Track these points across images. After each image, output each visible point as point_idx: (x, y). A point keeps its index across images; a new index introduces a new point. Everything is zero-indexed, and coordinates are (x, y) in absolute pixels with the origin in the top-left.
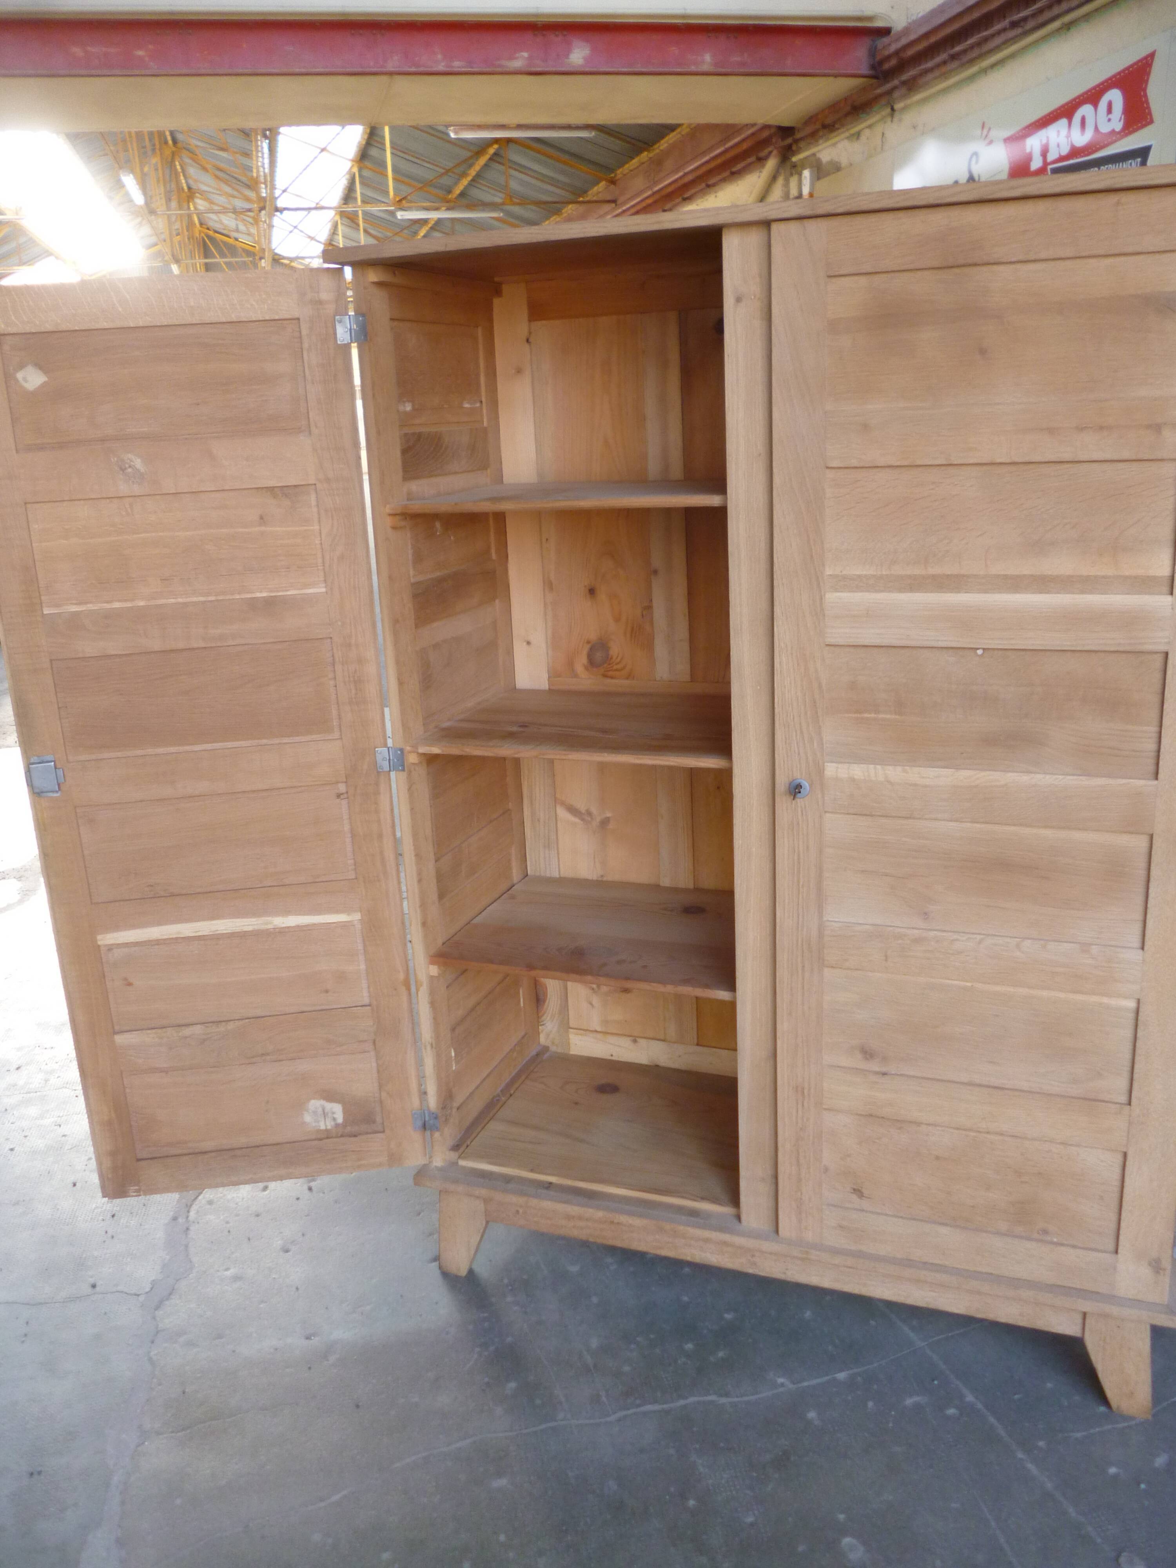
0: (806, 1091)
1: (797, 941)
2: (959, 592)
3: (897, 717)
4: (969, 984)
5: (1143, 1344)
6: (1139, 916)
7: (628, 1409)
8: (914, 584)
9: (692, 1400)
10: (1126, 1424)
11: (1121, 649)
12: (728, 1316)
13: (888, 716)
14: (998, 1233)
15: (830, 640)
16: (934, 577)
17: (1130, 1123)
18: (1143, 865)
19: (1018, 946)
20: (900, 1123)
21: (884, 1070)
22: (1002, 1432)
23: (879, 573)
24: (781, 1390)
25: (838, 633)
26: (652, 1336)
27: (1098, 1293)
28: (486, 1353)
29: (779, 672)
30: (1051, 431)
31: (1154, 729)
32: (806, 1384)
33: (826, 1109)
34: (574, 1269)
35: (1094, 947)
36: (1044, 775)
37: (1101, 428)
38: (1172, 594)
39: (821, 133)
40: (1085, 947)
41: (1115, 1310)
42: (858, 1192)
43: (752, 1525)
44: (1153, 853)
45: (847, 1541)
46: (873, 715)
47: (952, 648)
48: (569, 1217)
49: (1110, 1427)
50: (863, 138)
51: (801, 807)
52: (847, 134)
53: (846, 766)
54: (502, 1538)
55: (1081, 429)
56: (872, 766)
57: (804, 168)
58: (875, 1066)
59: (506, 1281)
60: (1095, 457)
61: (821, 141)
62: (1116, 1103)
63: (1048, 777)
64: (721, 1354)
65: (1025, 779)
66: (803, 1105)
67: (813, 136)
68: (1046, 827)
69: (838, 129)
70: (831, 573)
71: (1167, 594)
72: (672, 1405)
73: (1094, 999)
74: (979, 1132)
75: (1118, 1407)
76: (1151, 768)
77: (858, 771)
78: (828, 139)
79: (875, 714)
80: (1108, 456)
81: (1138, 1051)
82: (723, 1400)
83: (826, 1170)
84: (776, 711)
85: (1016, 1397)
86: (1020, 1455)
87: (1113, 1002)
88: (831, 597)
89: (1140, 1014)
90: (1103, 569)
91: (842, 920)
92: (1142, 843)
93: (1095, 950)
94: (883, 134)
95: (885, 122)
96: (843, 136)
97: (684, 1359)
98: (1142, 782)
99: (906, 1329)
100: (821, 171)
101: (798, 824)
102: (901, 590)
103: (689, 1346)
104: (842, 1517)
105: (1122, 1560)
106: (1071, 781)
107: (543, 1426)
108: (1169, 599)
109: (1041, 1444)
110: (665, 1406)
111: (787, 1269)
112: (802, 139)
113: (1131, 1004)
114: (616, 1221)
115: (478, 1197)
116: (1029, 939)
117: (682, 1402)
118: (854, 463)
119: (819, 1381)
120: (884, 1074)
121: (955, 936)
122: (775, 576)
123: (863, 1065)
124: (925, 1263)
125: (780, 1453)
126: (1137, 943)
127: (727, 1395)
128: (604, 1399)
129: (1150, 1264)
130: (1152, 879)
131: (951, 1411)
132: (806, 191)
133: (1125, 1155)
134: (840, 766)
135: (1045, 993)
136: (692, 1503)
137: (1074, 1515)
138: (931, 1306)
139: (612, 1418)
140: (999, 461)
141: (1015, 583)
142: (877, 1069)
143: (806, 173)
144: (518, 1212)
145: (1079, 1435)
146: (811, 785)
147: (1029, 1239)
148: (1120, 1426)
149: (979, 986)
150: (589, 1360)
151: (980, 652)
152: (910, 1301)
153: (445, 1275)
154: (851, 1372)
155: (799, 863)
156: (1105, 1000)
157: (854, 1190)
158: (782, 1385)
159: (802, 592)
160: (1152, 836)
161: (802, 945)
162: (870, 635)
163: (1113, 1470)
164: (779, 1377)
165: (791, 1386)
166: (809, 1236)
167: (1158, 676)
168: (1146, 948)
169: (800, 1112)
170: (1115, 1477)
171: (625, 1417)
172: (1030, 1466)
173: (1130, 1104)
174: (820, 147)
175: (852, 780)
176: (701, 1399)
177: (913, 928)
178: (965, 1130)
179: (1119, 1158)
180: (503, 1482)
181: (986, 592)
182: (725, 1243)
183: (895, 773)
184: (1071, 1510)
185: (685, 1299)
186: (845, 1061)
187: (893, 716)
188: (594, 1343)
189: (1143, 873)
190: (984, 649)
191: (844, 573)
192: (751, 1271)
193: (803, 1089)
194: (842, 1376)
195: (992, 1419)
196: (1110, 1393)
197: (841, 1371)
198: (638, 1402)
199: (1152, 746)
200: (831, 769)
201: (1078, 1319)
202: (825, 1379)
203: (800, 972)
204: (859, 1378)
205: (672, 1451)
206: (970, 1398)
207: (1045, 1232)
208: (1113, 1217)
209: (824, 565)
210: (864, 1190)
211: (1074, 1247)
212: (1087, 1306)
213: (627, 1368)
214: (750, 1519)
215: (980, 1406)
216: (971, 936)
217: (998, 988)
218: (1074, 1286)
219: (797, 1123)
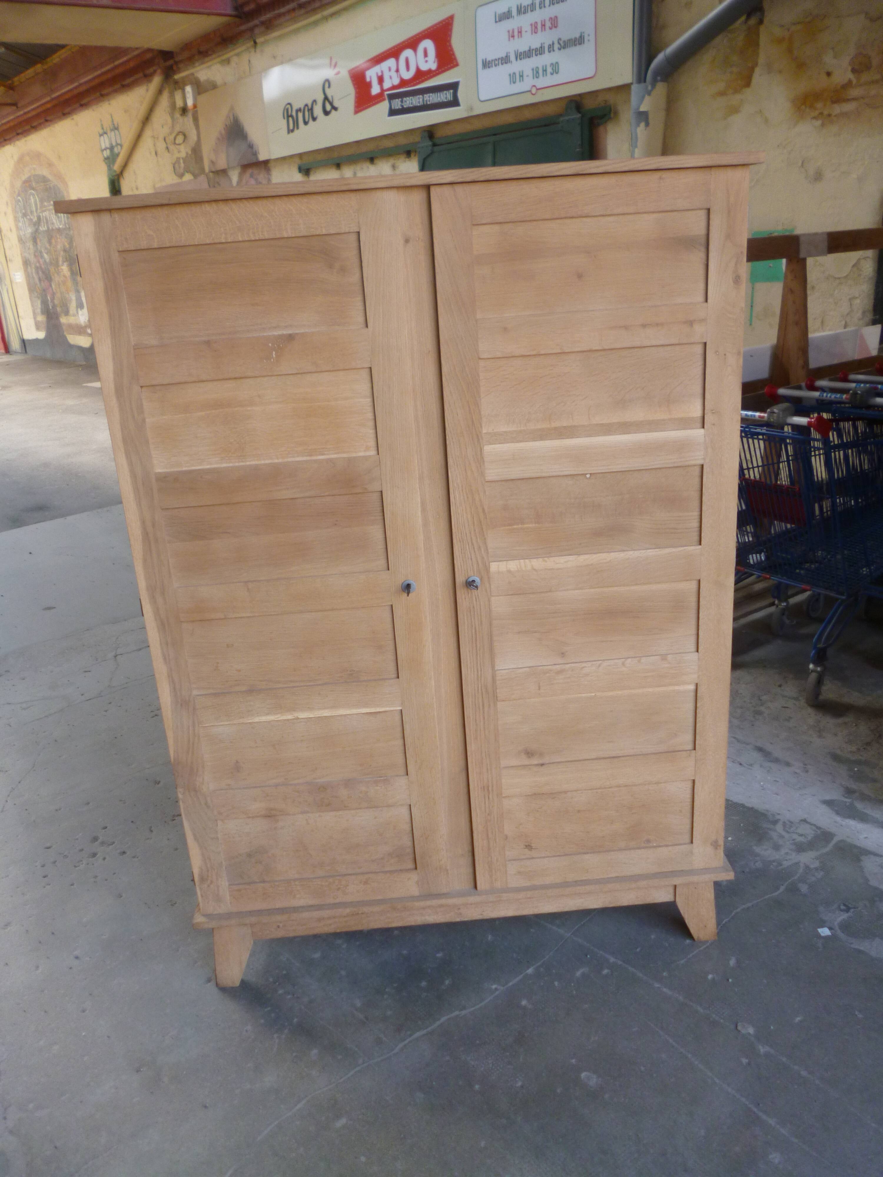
0: (490, 789)
1: (478, 688)
2: (573, 438)
3: (537, 525)
4: (593, 694)
5: (710, 895)
6: (693, 631)
7: (405, 1040)
8: (542, 435)
9: (443, 1019)
10: (705, 946)
11: (676, 465)
12: (440, 955)
13: (530, 525)
14: (620, 850)
15: (488, 478)
16: (555, 429)
17: (696, 761)
18: (694, 599)
19: (623, 664)
20: (553, 795)
21: (541, 762)
22: (640, 975)
23: (519, 429)
24: (497, 993)
25: (492, 473)
26: (395, 985)
27: (682, 871)
28: (284, 1036)
29: (454, 504)
30: (626, 328)
31: (696, 514)
32: (510, 984)
33: (504, 797)
34: (317, 955)
35: (669, 656)
36: (633, 552)
37: (657, 325)
38: (703, 427)
39: (196, 57)
40: (664, 657)
41: (695, 879)
42: (529, 847)
43: (522, 1087)
44: (701, 591)
45: (583, 1075)
46: (520, 526)
47: (571, 475)
48: (319, 920)
49: (697, 951)
50: (233, 64)
51: (475, 595)
52: (219, 60)
53: (505, 563)
54: (363, 1159)
55: (644, 326)
56: (522, 561)
57: (185, 85)
58: (535, 761)
59: (271, 980)
60: (654, 343)
61: (197, 64)
62: (686, 751)
63: (636, 552)
64: (447, 982)
65: (622, 555)
66: (489, 798)
67: (191, 60)
68: (636, 584)
69: (210, 55)
70: (485, 432)
71: (700, 428)
72: (432, 1027)
73: (671, 688)
74: (605, 788)
75: (698, 937)
76: (696, 538)
77: (513, 565)
78: (203, 63)
79: (521, 525)
80: (661, 343)
81: (698, 715)
82: (463, 1012)
83: (506, 837)
84: (454, 531)
85: (638, 950)
86: (657, 985)
87: (682, 688)
88: (487, 448)
89: (698, 692)
90: (660, 415)
91: (507, 668)
92: (694, 585)
93: (670, 657)
94: (249, 61)
95: (250, 52)
96: (215, 61)
97: (425, 994)
98: (693, 548)
99: (554, 928)
100: (200, 88)
101: (474, 607)
102: (534, 440)
103: (424, 984)
104: (573, 1061)
105: (739, 1028)
106: (651, 553)
107: (352, 1073)
108: (702, 431)
109: (665, 974)
110: (429, 1029)
111: (483, 911)
112: (181, 61)
113: (692, 687)
114: (360, 912)
115: (245, 925)
116: (629, 658)
117: (438, 1023)
118: (499, 355)
119: (518, 979)
120: (542, 765)
121: (584, 665)
122: (447, 437)
123: (526, 762)
124: (576, 882)
125: (517, 1034)
126: (693, 648)
127: (464, 1008)
128: (384, 1039)
129: (711, 844)
130: (701, 607)
131: (605, 971)
132: (190, 103)
133: (694, 781)
134: (501, 563)
135: (640, 691)
136: (477, 1087)
137: (702, 1011)
138: (581, 908)
139: (397, 1050)
140: (594, 348)
141: (608, 429)
142: (536, 762)
143: (188, 89)
144: (278, 927)
145: (682, 962)
146: (481, 579)
147: (639, 848)
148: (702, 948)
149: (598, 694)
150: (361, 1016)
151: (588, 476)
152: (566, 909)
153: (223, 989)
154: (534, 967)
155: (476, 634)
156: (677, 688)
157: (526, 846)
158: (496, 989)
159: (467, 447)
160: (699, 581)
161: (482, 690)
162: (516, 472)
163: (710, 977)
164: (492, 985)
165: (502, 988)
166: (498, 885)
167: (697, 480)
168: (699, 651)
169: (487, 803)
170: (713, 979)
171: (405, 1046)
172: (665, 990)
173: (695, 749)
174: (198, 68)
175: (509, 571)
176: (448, 1017)
177: (555, 665)
178: (596, 789)
179: (689, 785)
180: (343, 1121)
181: (590, 436)
182: (441, 906)
183: (537, 563)
184: (699, 1009)
185: (405, 952)
186: (514, 762)
187: (534, 525)
188: (358, 1003)
189: (694, 605)
190: (591, 474)
191: (495, 431)
192: (458, 920)
193: (488, 787)
194: (530, 971)
195: (631, 969)
196: (693, 931)
197: (528, 968)
198: (409, 1033)
199: (696, 524)
200: (494, 567)
201: (671, 890)
202: (521, 977)
203: (481, 708)
204: (542, 969)
205: (448, 1058)
206: (612, 960)
207: (648, 841)
208: (688, 821)
209: (481, 427)
210: (532, 845)
211: (667, 846)
212: (677, 881)
213: (389, 1013)
214: (519, 1084)
215: (620, 962)
216: (594, 663)
217: (610, 694)
218: (668, 870)
219: (485, 811)
